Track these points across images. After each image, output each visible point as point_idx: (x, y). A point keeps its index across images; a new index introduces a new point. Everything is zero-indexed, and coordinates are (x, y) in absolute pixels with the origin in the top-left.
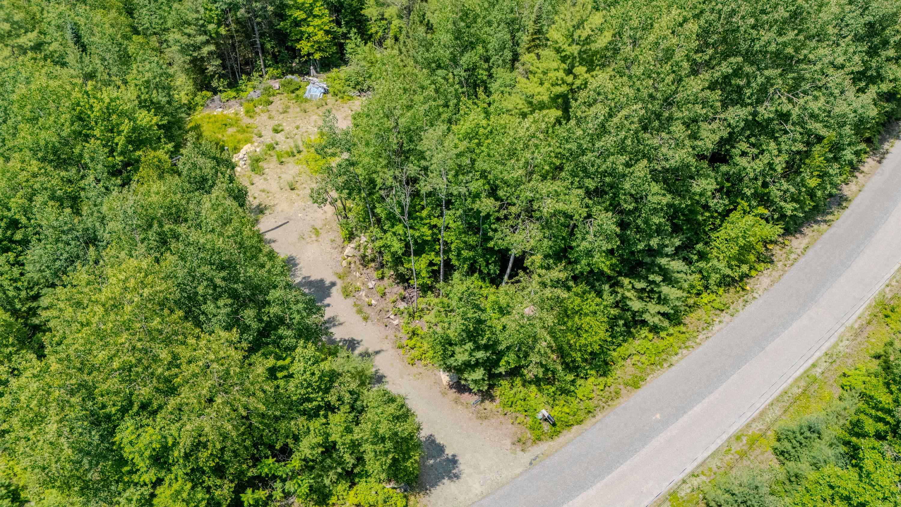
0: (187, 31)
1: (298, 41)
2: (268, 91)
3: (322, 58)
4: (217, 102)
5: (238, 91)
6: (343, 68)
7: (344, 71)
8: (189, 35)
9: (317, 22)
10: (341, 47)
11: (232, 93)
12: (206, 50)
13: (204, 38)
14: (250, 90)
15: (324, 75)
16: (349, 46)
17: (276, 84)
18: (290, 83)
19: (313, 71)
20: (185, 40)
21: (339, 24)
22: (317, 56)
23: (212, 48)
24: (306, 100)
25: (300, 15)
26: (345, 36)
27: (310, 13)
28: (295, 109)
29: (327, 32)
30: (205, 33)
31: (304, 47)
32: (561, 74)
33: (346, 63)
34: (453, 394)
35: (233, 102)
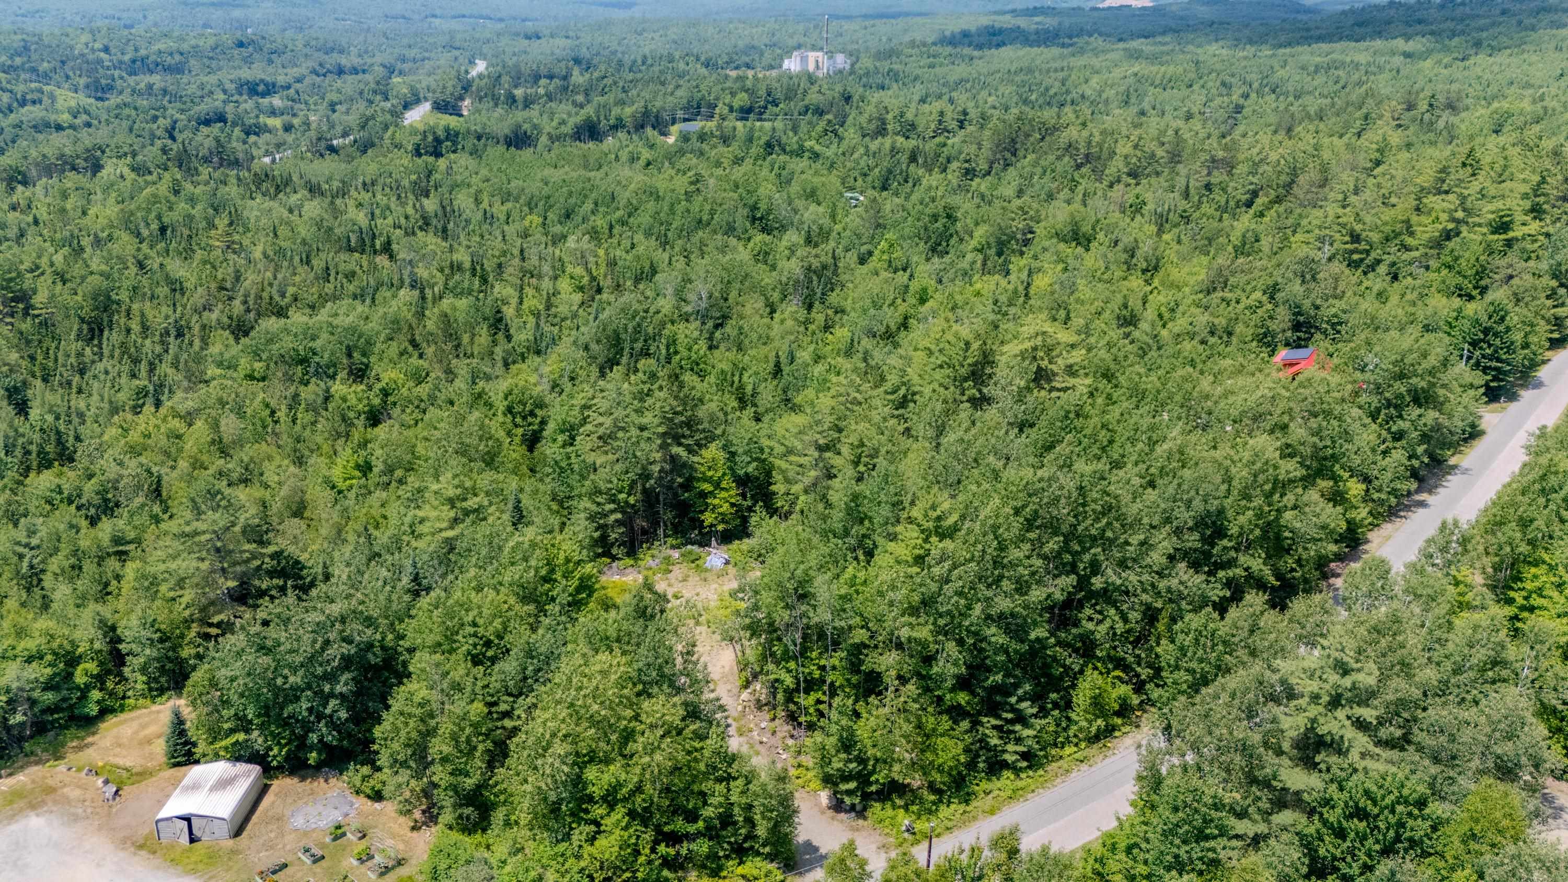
0: (599, 500)
1: (702, 512)
2: (667, 559)
3: (725, 530)
4: (615, 569)
5: (636, 559)
6: (746, 540)
7: (746, 544)
8: (599, 504)
9: (724, 494)
10: (745, 520)
11: (630, 562)
12: (613, 517)
13: (612, 506)
14: (649, 558)
15: (725, 548)
16: (754, 520)
17: (676, 554)
18: (690, 553)
19: (714, 543)
20: (594, 508)
21: (744, 496)
22: (720, 527)
23: (619, 516)
24: (706, 570)
25: (707, 487)
26: (750, 509)
27: (717, 485)
28: (694, 579)
29: (733, 505)
30: (614, 502)
31: (708, 518)
32: (920, 541)
33: (748, 535)
34: (831, 813)
35: (630, 570)
